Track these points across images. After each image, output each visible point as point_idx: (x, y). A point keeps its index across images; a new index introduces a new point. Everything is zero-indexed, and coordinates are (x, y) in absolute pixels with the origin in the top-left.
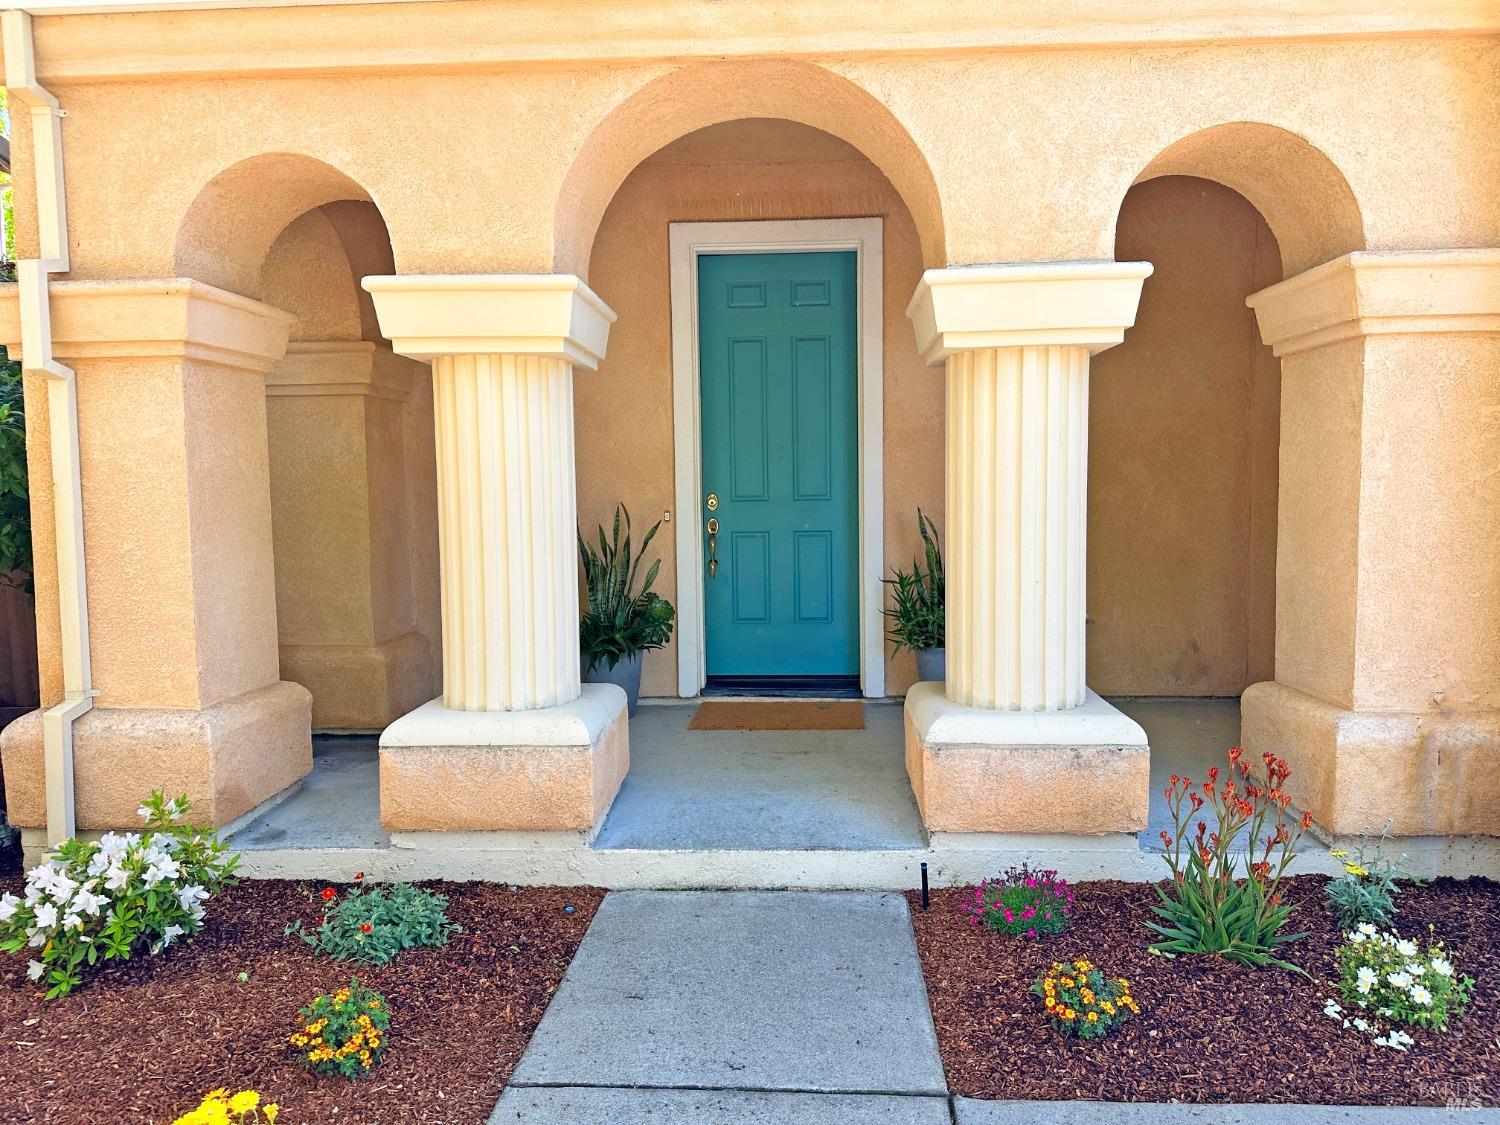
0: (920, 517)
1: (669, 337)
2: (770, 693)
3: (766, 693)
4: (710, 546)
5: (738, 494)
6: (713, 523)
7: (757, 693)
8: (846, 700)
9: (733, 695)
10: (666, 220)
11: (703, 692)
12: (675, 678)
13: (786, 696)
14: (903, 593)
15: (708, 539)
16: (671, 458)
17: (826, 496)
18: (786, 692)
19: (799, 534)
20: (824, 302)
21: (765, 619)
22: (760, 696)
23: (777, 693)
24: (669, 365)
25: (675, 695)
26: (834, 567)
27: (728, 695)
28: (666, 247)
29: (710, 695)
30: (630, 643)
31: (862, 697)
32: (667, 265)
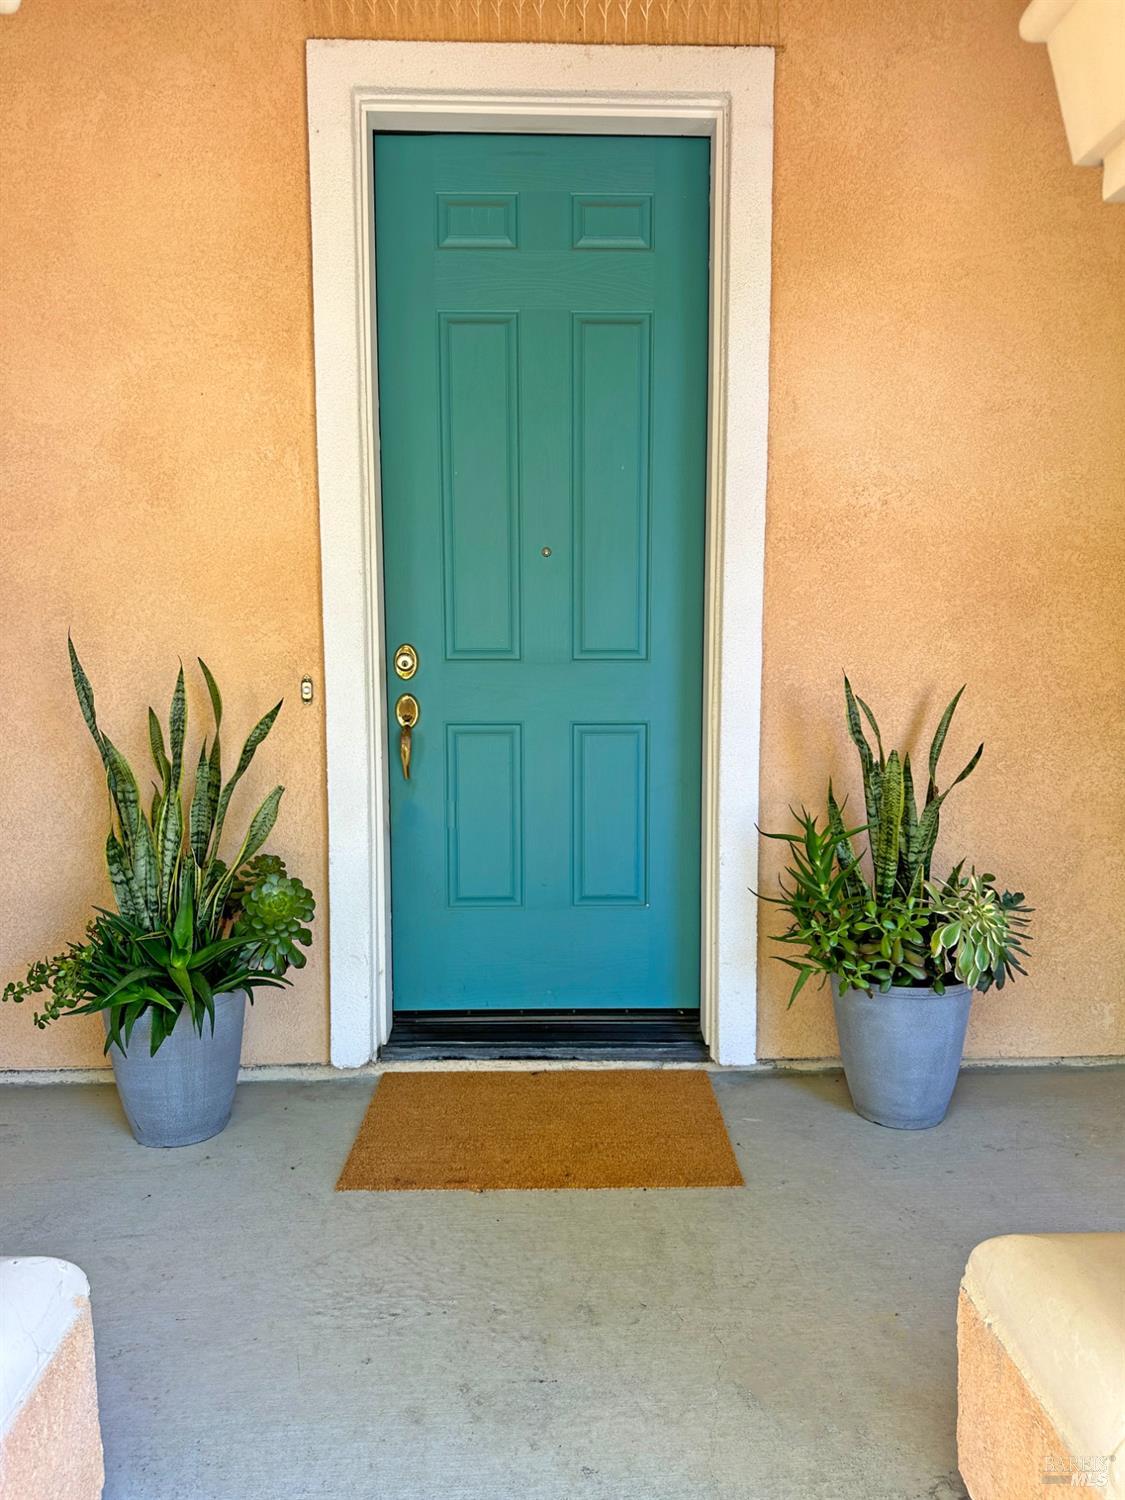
0: (850, 699)
1: (306, 298)
2: (523, 1052)
3: (513, 1052)
4: (399, 750)
5: (459, 646)
6: (409, 705)
7: (496, 1052)
8: (676, 1066)
9: (446, 1058)
10: (300, 37)
11: (383, 1054)
12: (324, 1026)
13: (556, 1059)
14: (811, 861)
15: (398, 738)
16: (314, 562)
17: (637, 652)
18: (554, 1051)
19: (582, 729)
20: (641, 243)
21: (511, 899)
22: (501, 1058)
23: (538, 1052)
24: (306, 363)
25: (323, 1060)
26: (652, 796)
27: (437, 1059)
28: (301, 97)
29: (399, 1058)
30: (203, 982)
31: (707, 1059)
32: (301, 139)
